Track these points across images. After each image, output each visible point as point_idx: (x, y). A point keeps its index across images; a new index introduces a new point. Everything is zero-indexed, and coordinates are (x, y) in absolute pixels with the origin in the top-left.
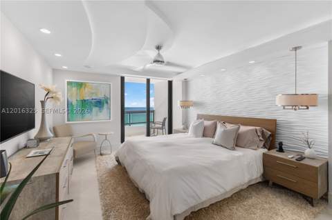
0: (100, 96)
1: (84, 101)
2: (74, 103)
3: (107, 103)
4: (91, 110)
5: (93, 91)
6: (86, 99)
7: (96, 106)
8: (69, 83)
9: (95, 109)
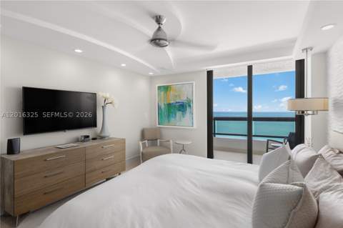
0: (183, 99)
1: (169, 105)
2: (163, 107)
3: (190, 106)
4: (175, 115)
5: (177, 94)
6: (172, 102)
7: (180, 110)
8: (159, 88)
9: (179, 114)
